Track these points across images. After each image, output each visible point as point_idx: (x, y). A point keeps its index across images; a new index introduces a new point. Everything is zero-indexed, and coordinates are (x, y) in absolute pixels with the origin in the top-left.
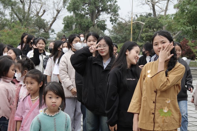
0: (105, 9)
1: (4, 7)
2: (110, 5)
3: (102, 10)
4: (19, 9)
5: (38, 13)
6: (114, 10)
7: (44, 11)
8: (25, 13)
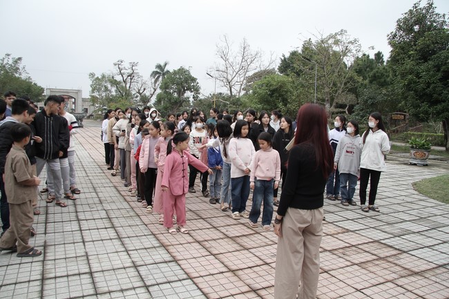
0: (189, 89)
1: (111, 86)
2: (193, 86)
3: (187, 90)
4: (123, 87)
5: (139, 90)
6: (197, 90)
7: (145, 89)
8: (127, 90)
